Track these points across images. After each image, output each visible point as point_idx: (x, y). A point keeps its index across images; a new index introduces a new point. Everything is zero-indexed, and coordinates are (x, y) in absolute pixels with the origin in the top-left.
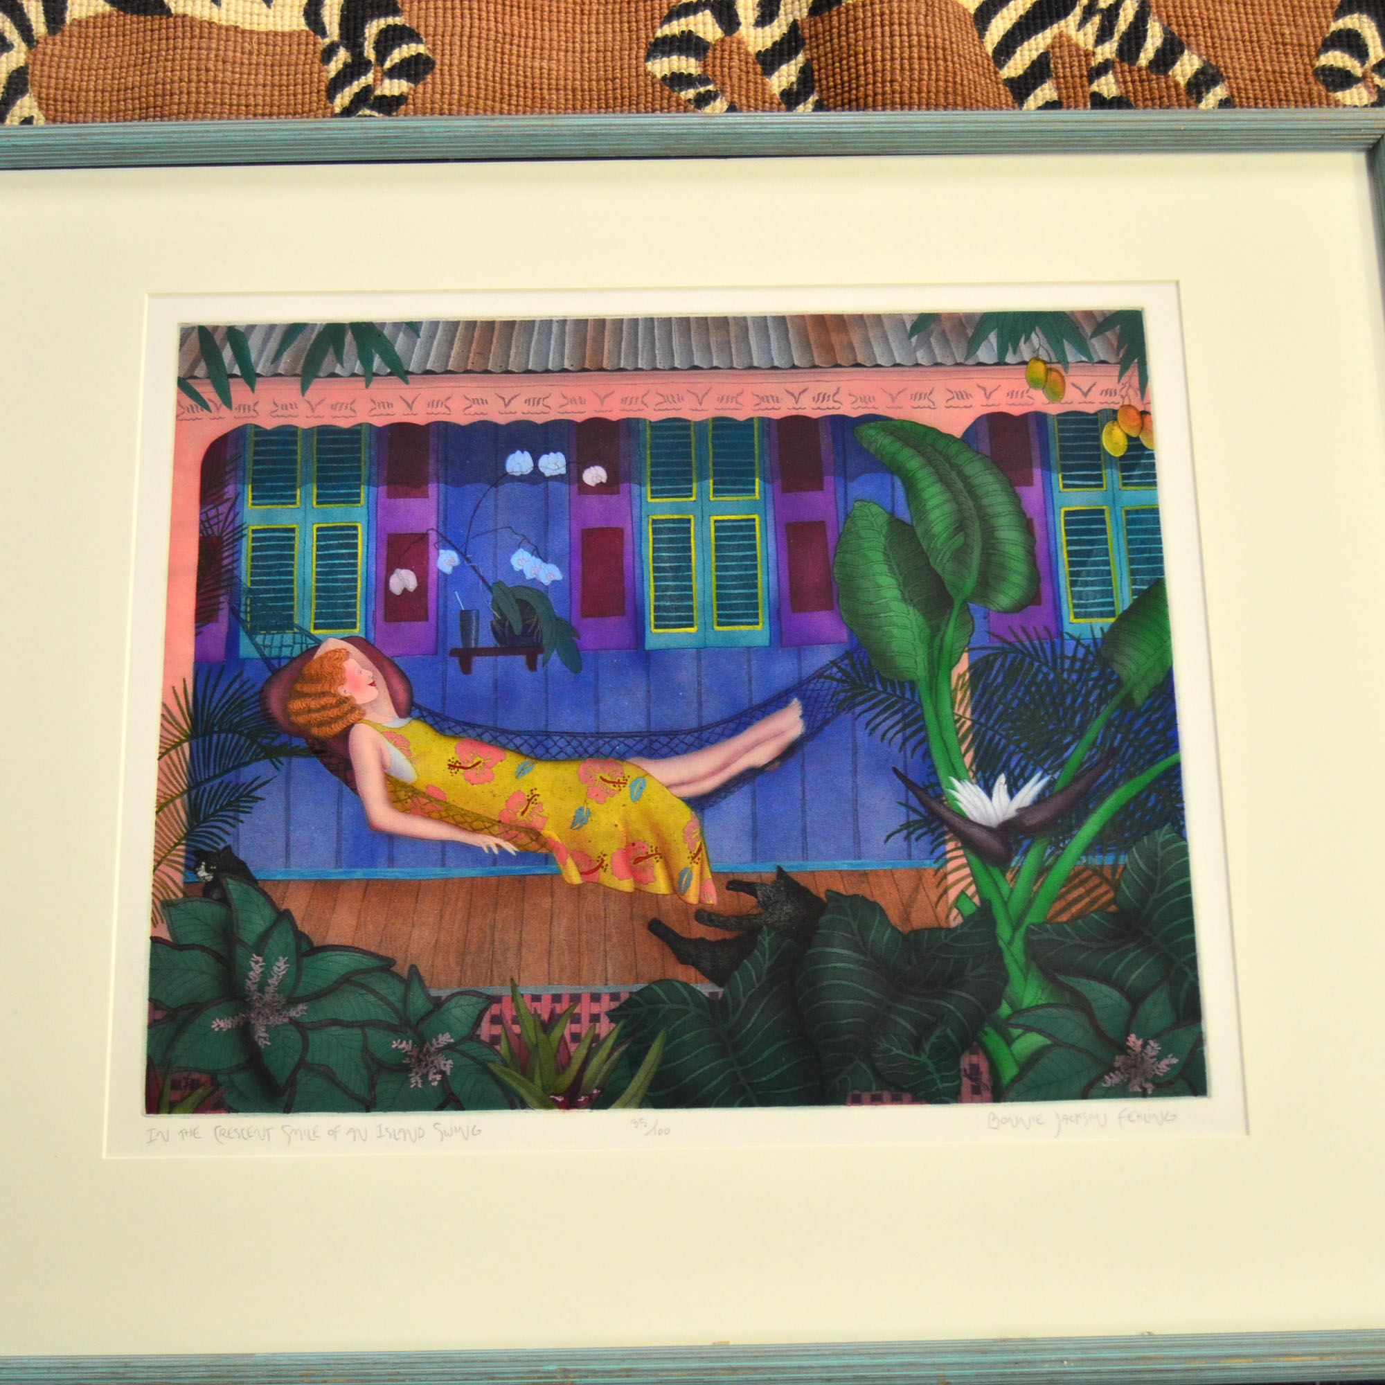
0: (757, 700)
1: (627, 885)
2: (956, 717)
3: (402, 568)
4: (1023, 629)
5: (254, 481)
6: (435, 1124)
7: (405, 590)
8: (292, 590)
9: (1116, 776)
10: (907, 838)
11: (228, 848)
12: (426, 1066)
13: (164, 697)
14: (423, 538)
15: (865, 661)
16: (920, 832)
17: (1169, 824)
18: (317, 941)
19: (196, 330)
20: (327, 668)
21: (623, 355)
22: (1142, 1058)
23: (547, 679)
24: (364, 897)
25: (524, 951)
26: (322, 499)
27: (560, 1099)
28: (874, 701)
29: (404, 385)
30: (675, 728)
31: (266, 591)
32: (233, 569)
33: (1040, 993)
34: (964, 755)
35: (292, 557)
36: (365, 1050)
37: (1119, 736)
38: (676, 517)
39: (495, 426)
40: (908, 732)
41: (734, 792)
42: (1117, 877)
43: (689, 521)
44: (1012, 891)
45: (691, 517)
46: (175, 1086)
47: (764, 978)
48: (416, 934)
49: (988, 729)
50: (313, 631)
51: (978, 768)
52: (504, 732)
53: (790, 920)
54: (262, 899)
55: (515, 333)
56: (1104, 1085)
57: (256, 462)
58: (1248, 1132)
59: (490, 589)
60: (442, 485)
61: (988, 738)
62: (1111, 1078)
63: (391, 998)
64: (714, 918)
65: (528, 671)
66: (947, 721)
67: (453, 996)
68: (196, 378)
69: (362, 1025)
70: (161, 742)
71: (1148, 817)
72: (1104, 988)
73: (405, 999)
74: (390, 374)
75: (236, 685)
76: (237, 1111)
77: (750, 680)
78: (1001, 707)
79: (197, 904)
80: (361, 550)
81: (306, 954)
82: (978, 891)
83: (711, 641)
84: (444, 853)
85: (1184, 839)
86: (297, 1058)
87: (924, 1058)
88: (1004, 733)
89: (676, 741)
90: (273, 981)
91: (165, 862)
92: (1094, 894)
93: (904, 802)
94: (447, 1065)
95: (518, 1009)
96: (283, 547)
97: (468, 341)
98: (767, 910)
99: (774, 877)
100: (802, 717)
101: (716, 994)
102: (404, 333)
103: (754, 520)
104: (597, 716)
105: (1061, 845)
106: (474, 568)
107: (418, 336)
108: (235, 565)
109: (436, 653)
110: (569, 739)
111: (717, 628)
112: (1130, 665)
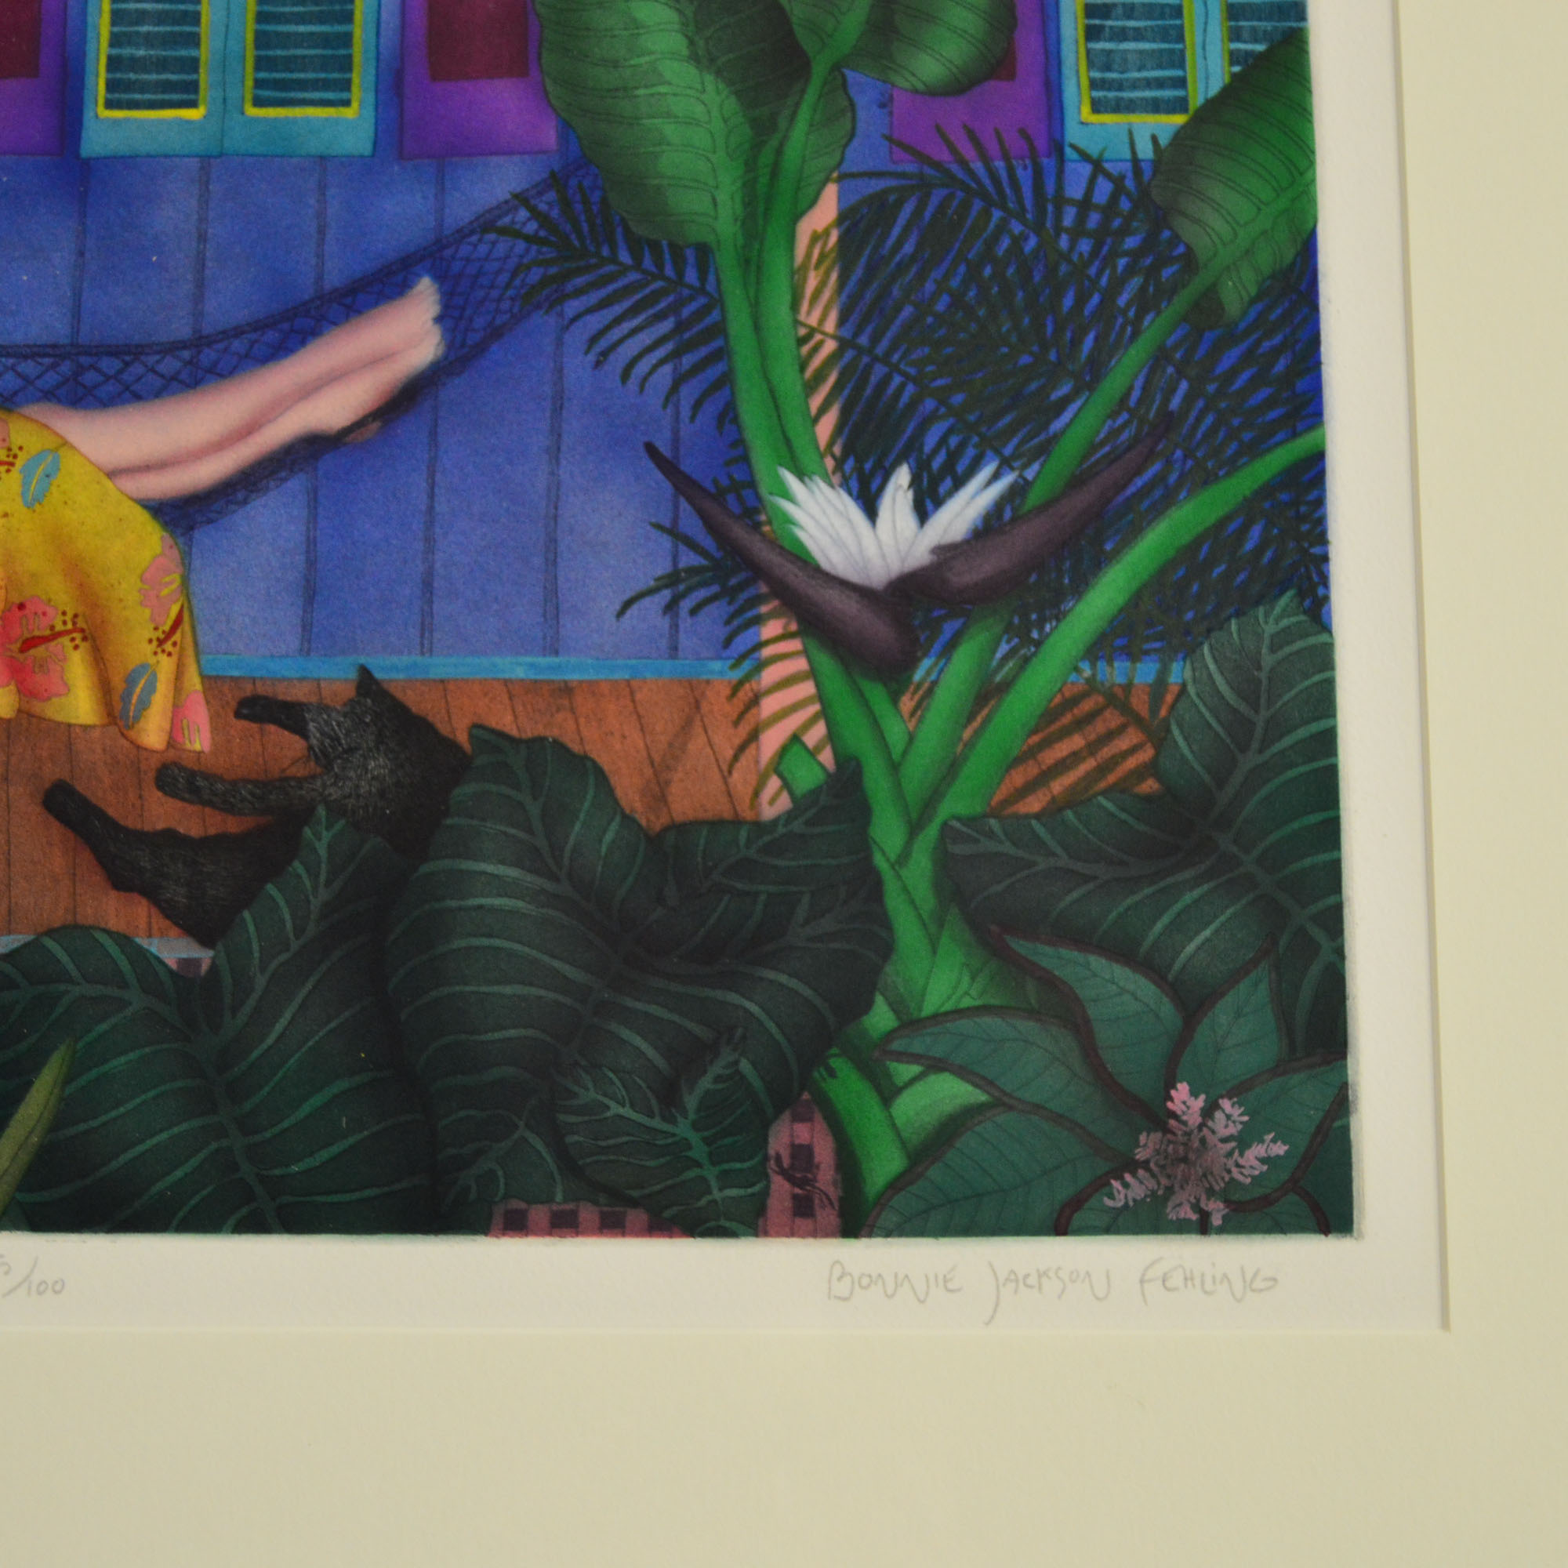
0: (335, 276)
2: (802, 332)
4: (973, 137)
9: (1173, 478)
10: (671, 607)
15: (596, 196)
16: (702, 594)
17: (1290, 594)
22: (1203, 1141)
28: (611, 288)
30: (137, 339)
33: (966, 979)
34: (816, 420)
37: (1184, 386)
40: (688, 361)
41: (267, 489)
42: (1163, 712)
44: (911, 738)
47: (311, 930)
49: (875, 359)
51: (847, 451)
53: (382, 794)
56: (1108, 1202)
58: (1445, 1323)
61: (874, 379)
62: (1126, 1185)
64: (200, 782)
66: (781, 341)
71: (1241, 577)
72: (1121, 973)
77: (322, 231)
78: (908, 311)
82: (832, 737)
83: (237, 140)
85: (1327, 629)
87: (683, 1129)
88: (912, 371)
89: (137, 369)
92: (1106, 752)
93: (667, 524)
98: (328, 767)
99: (349, 692)
100: (439, 320)
101: (193, 963)
105: (1035, 635)
111: (252, 111)
112: (1218, 224)
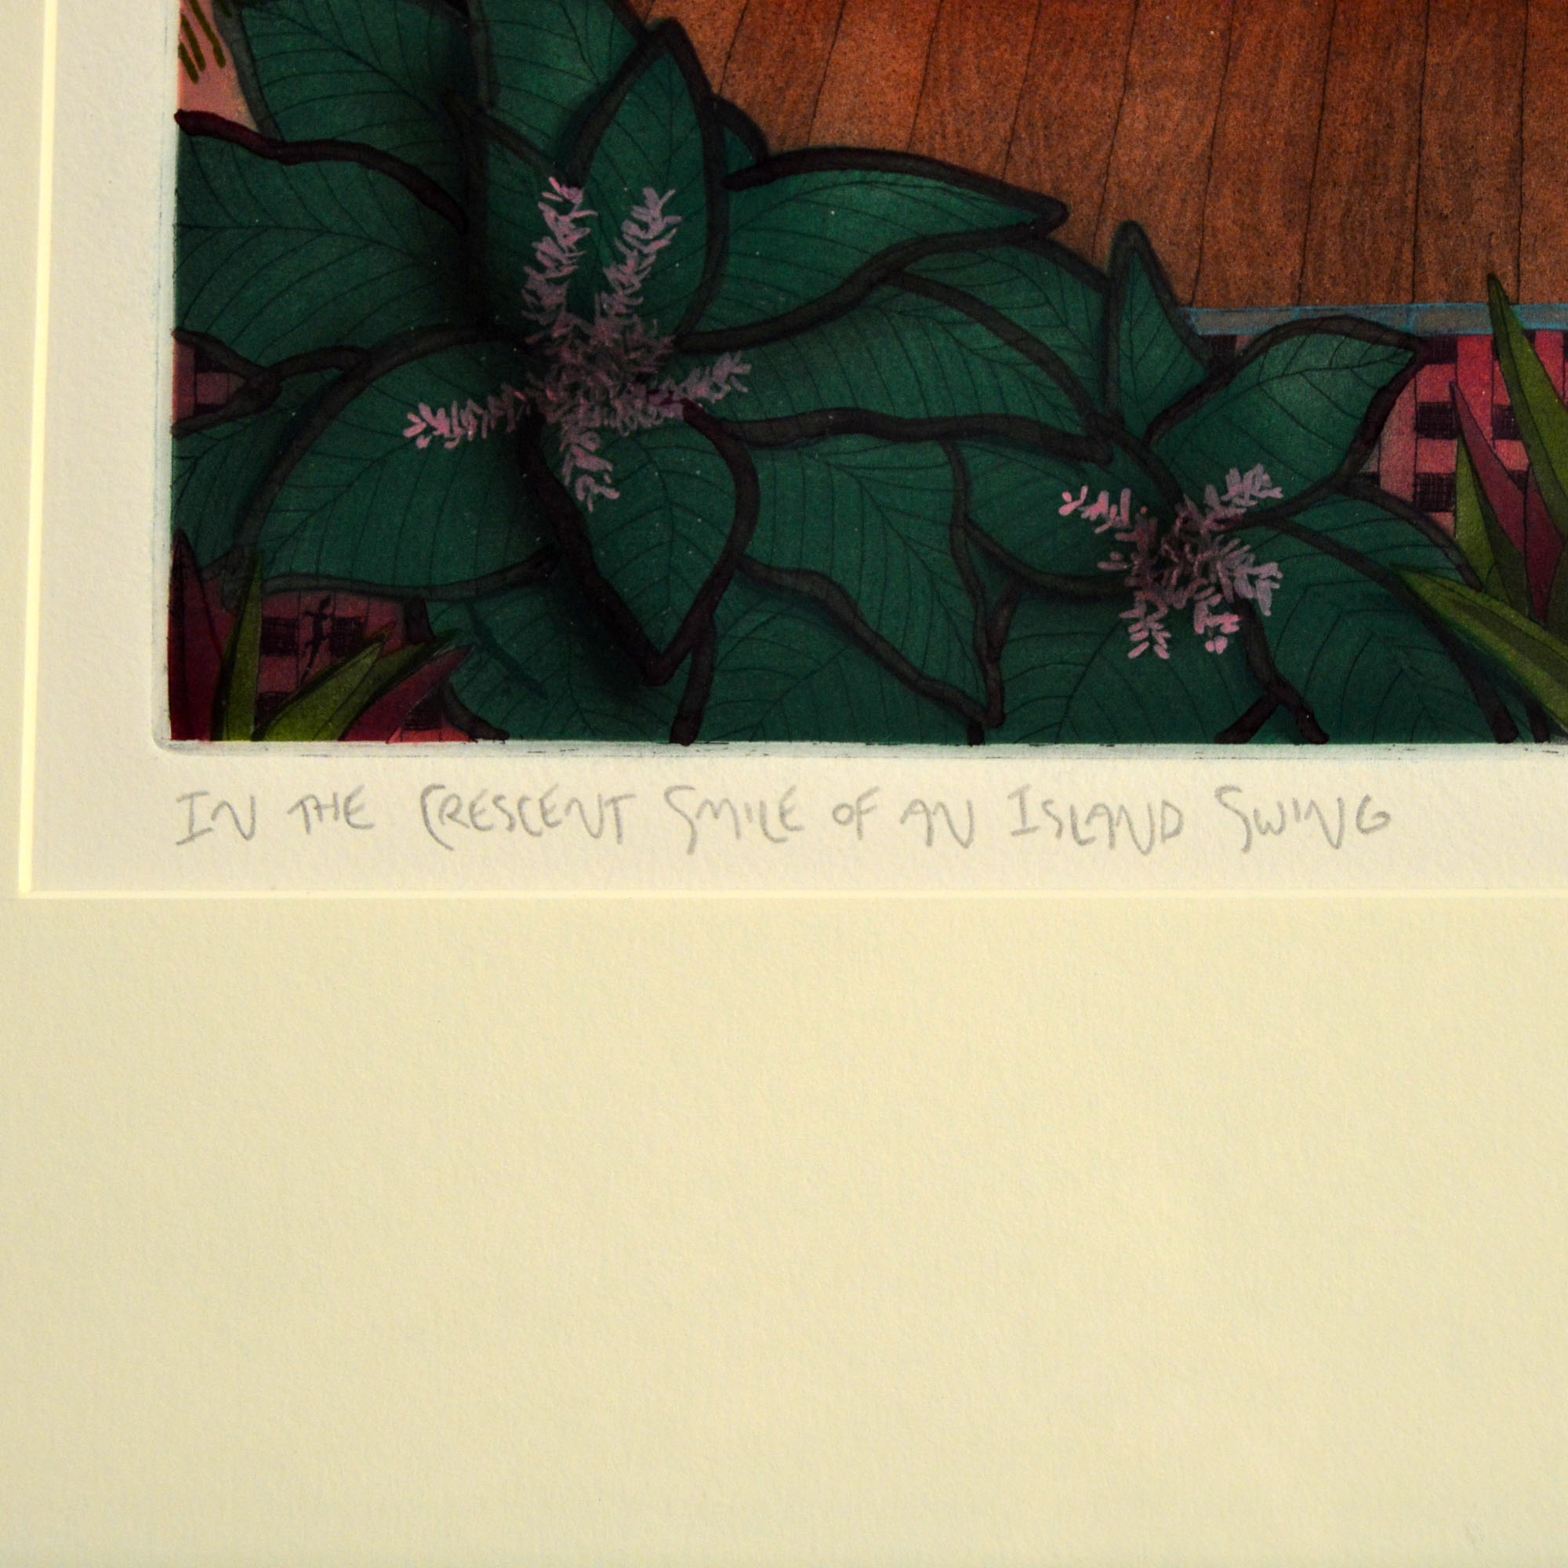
6: (1221, 791)
12: (1184, 581)
25: (1533, 179)
36: (963, 523)
46: (277, 641)
48: (1137, 115)
63: (1054, 339)
67: (1277, 334)
69: (951, 433)
73: (1103, 345)
76: (500, 734)
81: (742, 180)
86: (716, 546)
90: (626, 274)
94: (1262, 581)
95: (1515, 384)
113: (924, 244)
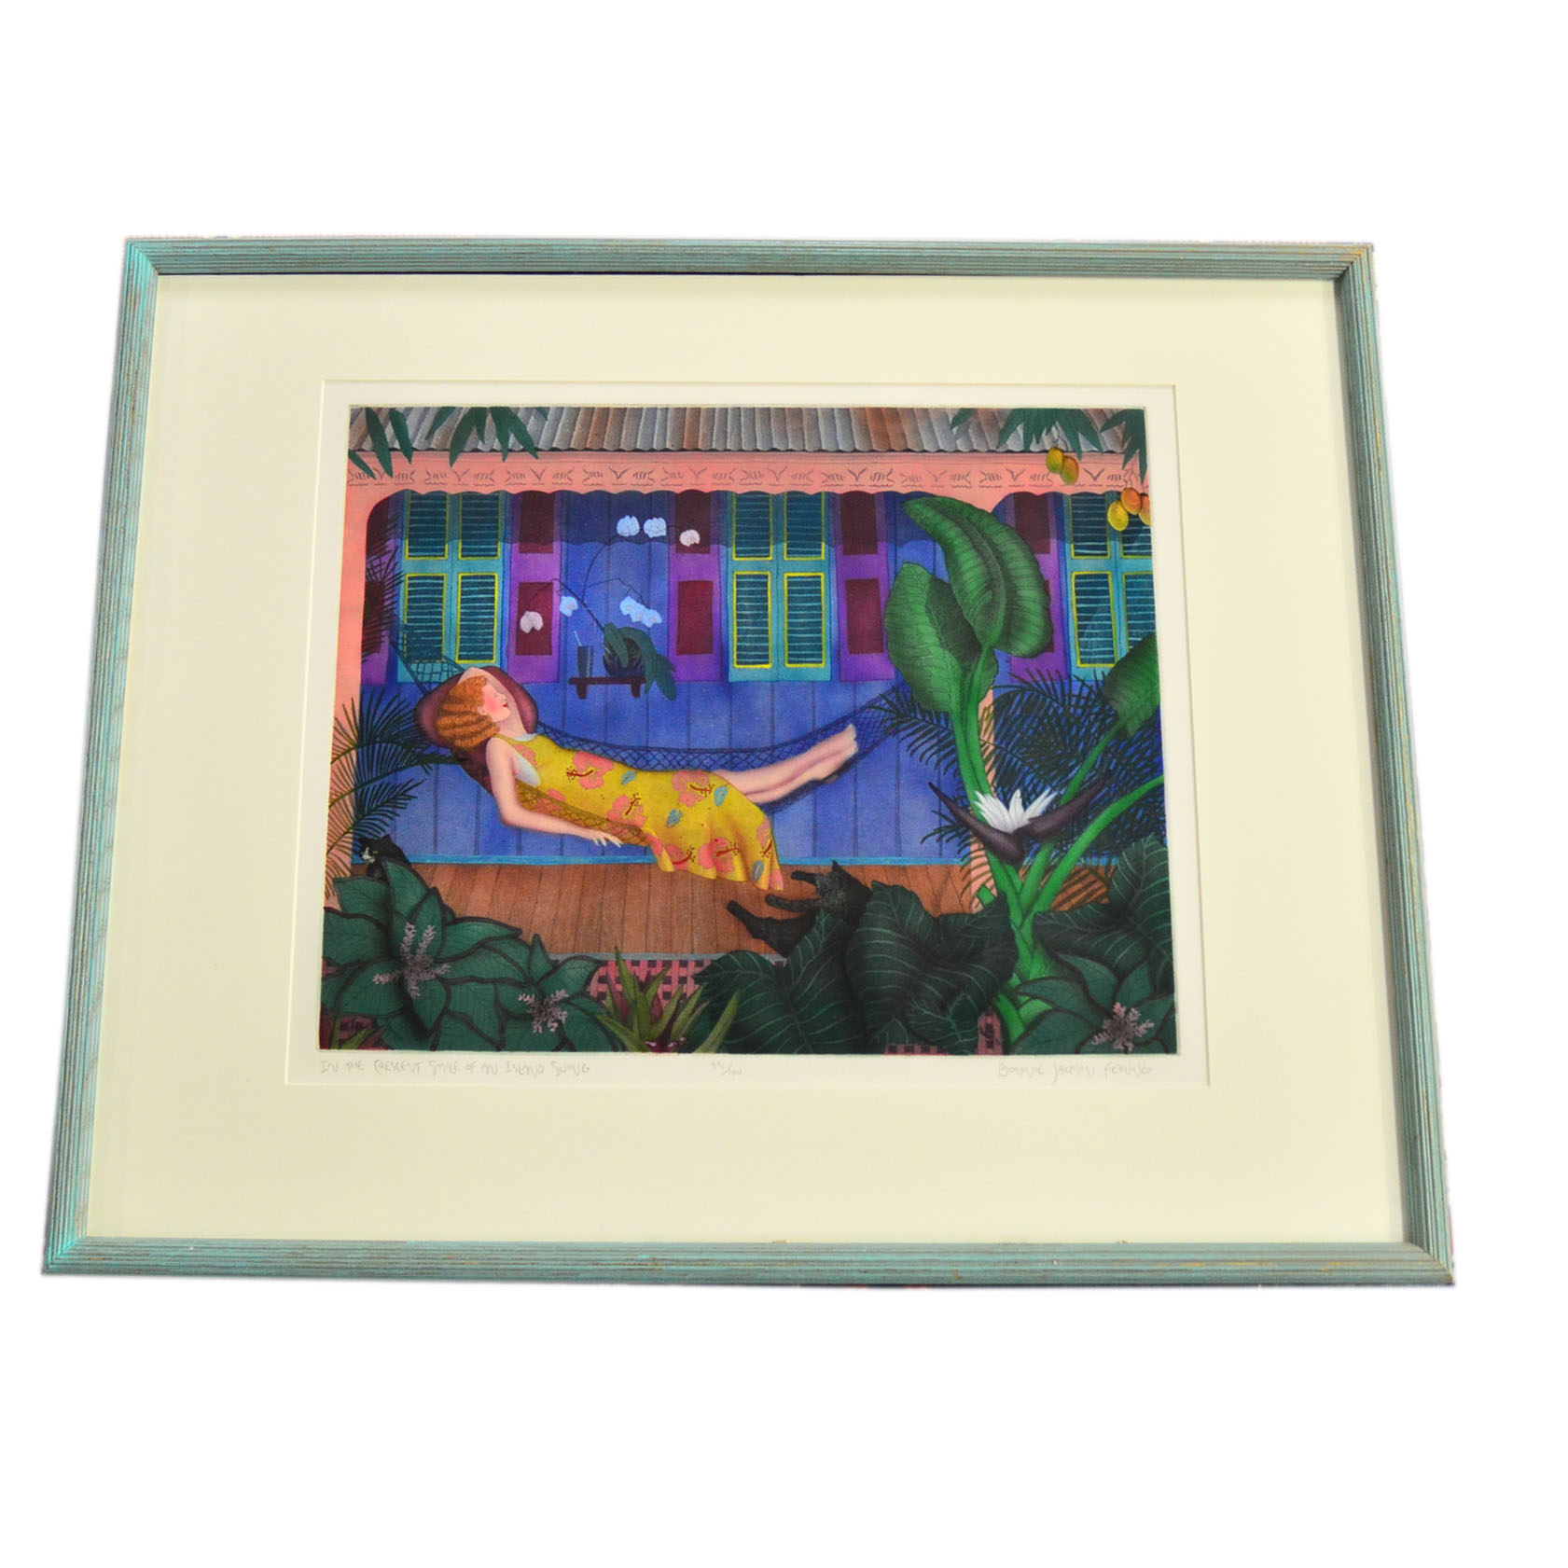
0: (819, 724)
1: (711, 874)
2: (982, 743)
3: (530, 611)
4: (1038, 671)
5: (410, 537)
6: (553, 1062)
7: (533, 630)
8: (440, 627)
9: (1111, 793)
10: (939, 840)
11: (388, 836)
12: (546, 1015)
13: (335, 712)
14: (547, 587)
15: (909, 695)
16: (950, 835)
17: (1153, 833)
18: (458, 913)
19: (364, 411)
20: (469, 692)
21: (714, 438)
22: (1125, 1023)
23: (648, 705)
24: (497, 878)
25: (626, 925)
26: (466, 553)
27: (653, 1045)
28: (914, 728)
29: (534, 460)
30: (753, 747)
31: (420, 628)
32: (393, 609)
33: (1044, 967)
34: (987, 774)
35: (441, 600)
36: (497, 1002)
37: (1115, 761)
38: (756, 573)
39: (609, 495)
40: (942, 753)
41: (798, 800)
42: (1109, 875)
43: (766, 577)
44: (1023, 885)
45: (768, 573)
46: (343, 1027)
47: (820, 951)
48: (539, 909)
49: (1007, 752)
50: (457, 661)
51: (998, 784)
52: (612, 747)
53: (843, 905)
54: (413, 879)
55: (626, 418)
56: (1093, 1043)
57: (412, 521)
58: (1209, 1083)
59: (603, 629)
60: (564, 543)
61: (1007, 760)
62: (1100, 1038)
63: (518, 961)
64: (780, 900)
65: (632, 697)
66: (975, 745)
67: (569, 959)
68: (363, 450)
69: (495, 982)
70: (333, 749)
71: (1135, 828)
72: (1098, 966)
73: (529, 961)
74: (523, 450)
75: (395, 705)
76: (392, 1048)
77: (814, 707)
78: (1018, 735)
79: (361, 882)
80: (497, 596)
81: (448, 924)
82: (996, 884)
83: (783, 676)
84: (562, 843)
85: (1165, 846)
86: (441, 1007)
87: (948, 1019)
88: (1020, 756)
89: (752, 757)
90: (423, 945)
91: (336, 847)
92: (1090, 890)
93: (937, 810)
94: (563, 1016)
95: (620, 971)
96: (434, 592)
97: (587, 424)
98: (824, 895)
99: (830, 870)
100: (856, 739)
101: (782, 962)
102: (535, 417)
103: (819, 577)
104: (688, 735)
105: (1065, 848)
106: (589, 611)
107: (547, 419)
108: (394, 606)
109: (558, 681)
110: (665, 753)
111: (787, 665)
112: (1125, 703)
113: (491, 939)
